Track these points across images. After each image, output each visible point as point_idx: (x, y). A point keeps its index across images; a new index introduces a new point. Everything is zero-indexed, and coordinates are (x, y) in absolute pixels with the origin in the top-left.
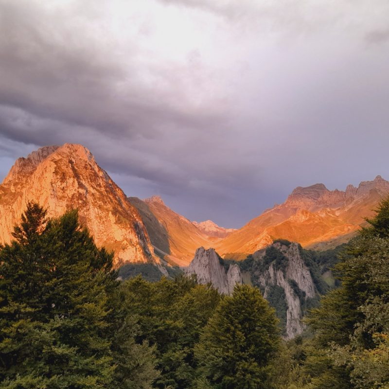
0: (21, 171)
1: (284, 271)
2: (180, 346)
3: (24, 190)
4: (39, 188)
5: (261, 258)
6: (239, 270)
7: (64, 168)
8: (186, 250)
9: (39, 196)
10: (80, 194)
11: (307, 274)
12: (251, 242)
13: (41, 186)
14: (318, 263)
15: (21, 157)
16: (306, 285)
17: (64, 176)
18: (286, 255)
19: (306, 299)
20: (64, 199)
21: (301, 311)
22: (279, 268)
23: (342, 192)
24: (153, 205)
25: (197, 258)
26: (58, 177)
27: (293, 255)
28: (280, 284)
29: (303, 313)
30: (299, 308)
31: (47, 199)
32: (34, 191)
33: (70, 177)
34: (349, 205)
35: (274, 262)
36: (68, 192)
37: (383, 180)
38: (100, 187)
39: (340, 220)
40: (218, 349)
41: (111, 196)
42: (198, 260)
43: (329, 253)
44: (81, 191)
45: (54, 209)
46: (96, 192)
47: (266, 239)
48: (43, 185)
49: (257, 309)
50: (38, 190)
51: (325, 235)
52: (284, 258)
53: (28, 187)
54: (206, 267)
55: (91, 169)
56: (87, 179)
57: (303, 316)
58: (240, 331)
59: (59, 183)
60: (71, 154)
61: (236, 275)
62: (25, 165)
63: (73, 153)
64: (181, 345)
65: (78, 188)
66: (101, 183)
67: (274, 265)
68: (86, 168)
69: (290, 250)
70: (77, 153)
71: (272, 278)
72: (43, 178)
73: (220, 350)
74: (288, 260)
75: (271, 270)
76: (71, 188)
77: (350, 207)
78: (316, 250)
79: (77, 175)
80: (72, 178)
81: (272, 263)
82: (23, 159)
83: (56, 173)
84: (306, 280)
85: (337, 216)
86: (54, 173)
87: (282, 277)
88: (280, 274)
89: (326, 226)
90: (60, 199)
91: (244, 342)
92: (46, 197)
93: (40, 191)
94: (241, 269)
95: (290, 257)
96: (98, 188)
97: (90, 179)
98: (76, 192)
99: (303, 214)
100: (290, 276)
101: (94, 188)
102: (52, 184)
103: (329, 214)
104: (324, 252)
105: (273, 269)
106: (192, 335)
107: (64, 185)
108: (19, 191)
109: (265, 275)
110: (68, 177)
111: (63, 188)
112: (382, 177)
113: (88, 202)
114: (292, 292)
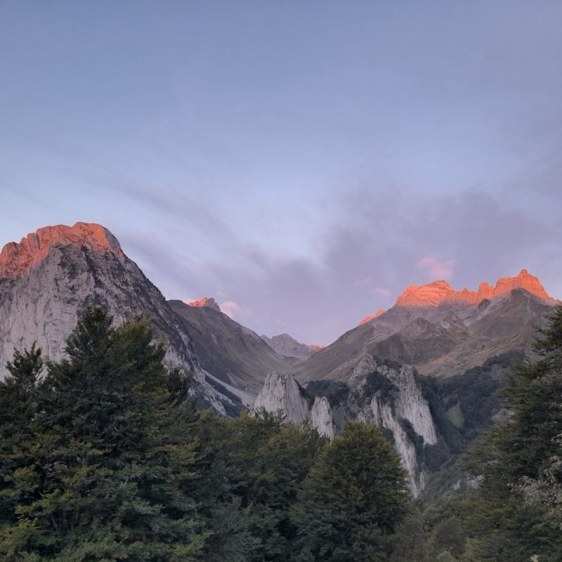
0: (11, 262)
1: (392, 406)
2: (270, 509)
3: (15, 290)
4: (37, 287)
5: (359, 387)
6: (328, 405)
7: (74, 257)
8: (251, 376)
9: (37, 299)
10: (97, 296)
11: (425, 411)
12: (346, 365)
13: (40, 284)
14: (440, 395)
15: (11, 242)
16: (424, 426)
17: (74, 269)
18: (395, 383)
19: (424, 447)
20: (73, 303)
21: (417, 465)
22: (386, 402)
23: (473, 293)
24: (204, 312)
25: (268, 388)
26: (66, 270)
27: (406, 383)
28: (386, 424)
29: (420, 467)
30: (414, 460)
31: (48, 303)
32: (29, 291)
33: (83, 271)
34: (483, 310)
35: (378, 393)
36: (79, 292)
37: (530, 276)
38: (127, 285)
39: (471, 332)
40: (326, 511)
41: (143, 299)
42: (270, 391)
43: (456, 380)
44: (99, 291)
45: (58, 317)
46: (120, 292)
47: (367, 361)
48: (43, 283)
49: (378, 454)
50: (35, 290)
51: (450, 354)
52: (392, 387)
53: (20, 285)
54: (281, 401)
55: (114, 260)
56: (108, 273)
57: (420, 470)
58: (355, 485)
59: (67, 280)
60: (85, 237)
61: (323, 413)
62: (16, 254)
63: (89, 237)
64: (271, 507)
65: (95, 287)
66: (129, 280)
67: (378, 398)
68: (106, 258)
69: (401, 375)
70: (94, 236)
71: (376, 417)
72: (44, 272)
73: (328, 512)
74: (398, 390)
75: (374, 405)
76: (84, 286)
77: (484, 314)
78: (437, 375)
79: (92, 269)
80: (86, 273)
81: (376, 394)
82: (15, 244)
83: (63, 265)
84: (423, 420)
85: (467, 328)
86: (59, 265)
87: (390, 415)
88: (386, 411)
89: (450, 341)
90: (69, 302)
91: (362, 500)
92: (47, 300)
93: (38, 291)
94: (330, 403)
95: (400, 385)
96: (124, 287)
97: (113, 274)
98: (91, 293)
99: (419, 324)
100: (401, 413)
101: (118, 287)
102: (56, 280)
103: (456, 325)
104: (449, 379)
105: (376, 404)
106: (285, 493)
107: (74, 282)
108: (8, 291)
109: (366, 412)
110: (80, 271)
111: (73, 286)
112: (529, 272)
113: (110, 308)
114: (404, 437)
